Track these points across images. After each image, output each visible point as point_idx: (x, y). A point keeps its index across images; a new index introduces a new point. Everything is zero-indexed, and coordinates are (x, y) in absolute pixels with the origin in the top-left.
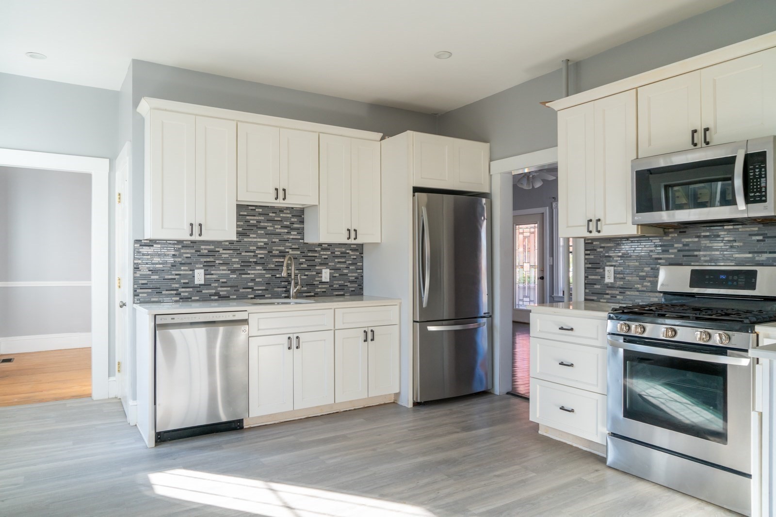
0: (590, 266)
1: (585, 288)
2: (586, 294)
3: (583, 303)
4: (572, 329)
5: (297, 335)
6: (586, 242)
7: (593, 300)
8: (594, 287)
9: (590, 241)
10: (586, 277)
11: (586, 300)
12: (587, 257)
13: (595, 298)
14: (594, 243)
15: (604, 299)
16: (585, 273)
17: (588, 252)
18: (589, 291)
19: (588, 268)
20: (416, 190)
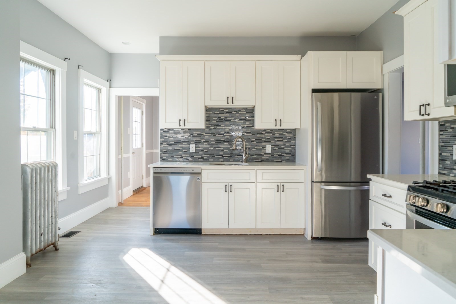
0: (443, 144)
1: (440, 164)
2: (440, 169)
3: (438, 175)
4: (390, 196)
5: (231, 184)
6: (441, 123)
7: (444, 174)
8: (445, 162)
9: (443, 123)
10: (440, 154)
11: (440, 173)
12: (441, 136)
13: (446, 172)
14: (447, 125)
15: (453, 173)
16: (440, 150)
17: (442, 133)
18: (442, 166)
19: (442, 146)
20: (314, 91)
